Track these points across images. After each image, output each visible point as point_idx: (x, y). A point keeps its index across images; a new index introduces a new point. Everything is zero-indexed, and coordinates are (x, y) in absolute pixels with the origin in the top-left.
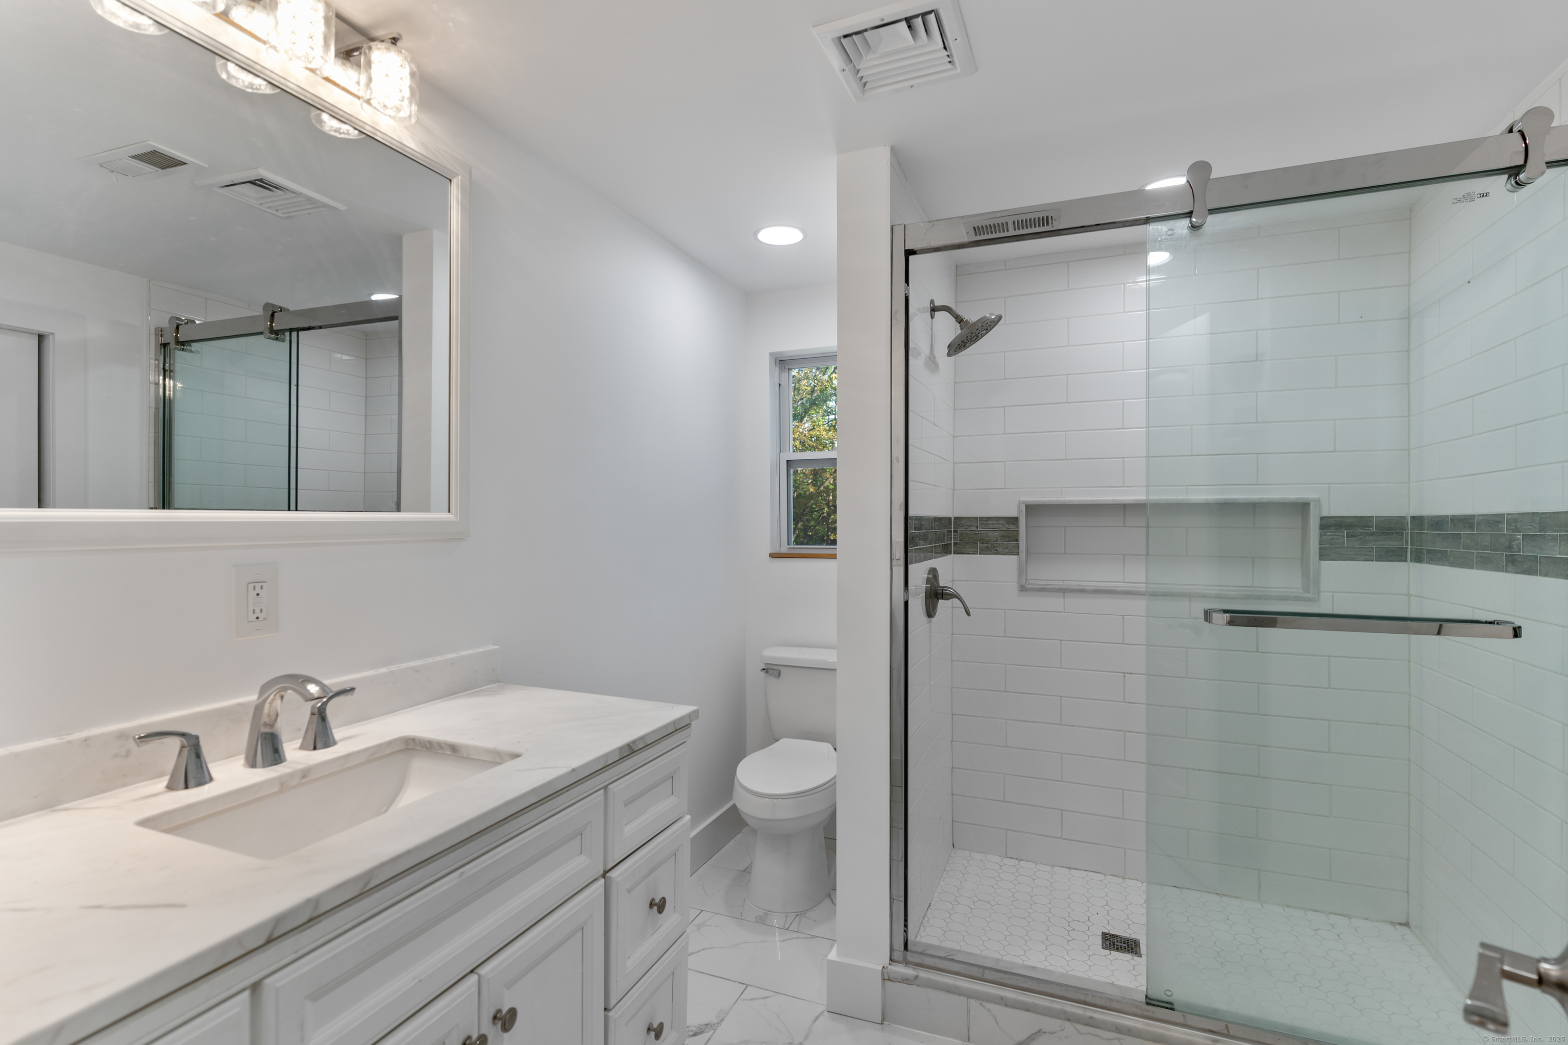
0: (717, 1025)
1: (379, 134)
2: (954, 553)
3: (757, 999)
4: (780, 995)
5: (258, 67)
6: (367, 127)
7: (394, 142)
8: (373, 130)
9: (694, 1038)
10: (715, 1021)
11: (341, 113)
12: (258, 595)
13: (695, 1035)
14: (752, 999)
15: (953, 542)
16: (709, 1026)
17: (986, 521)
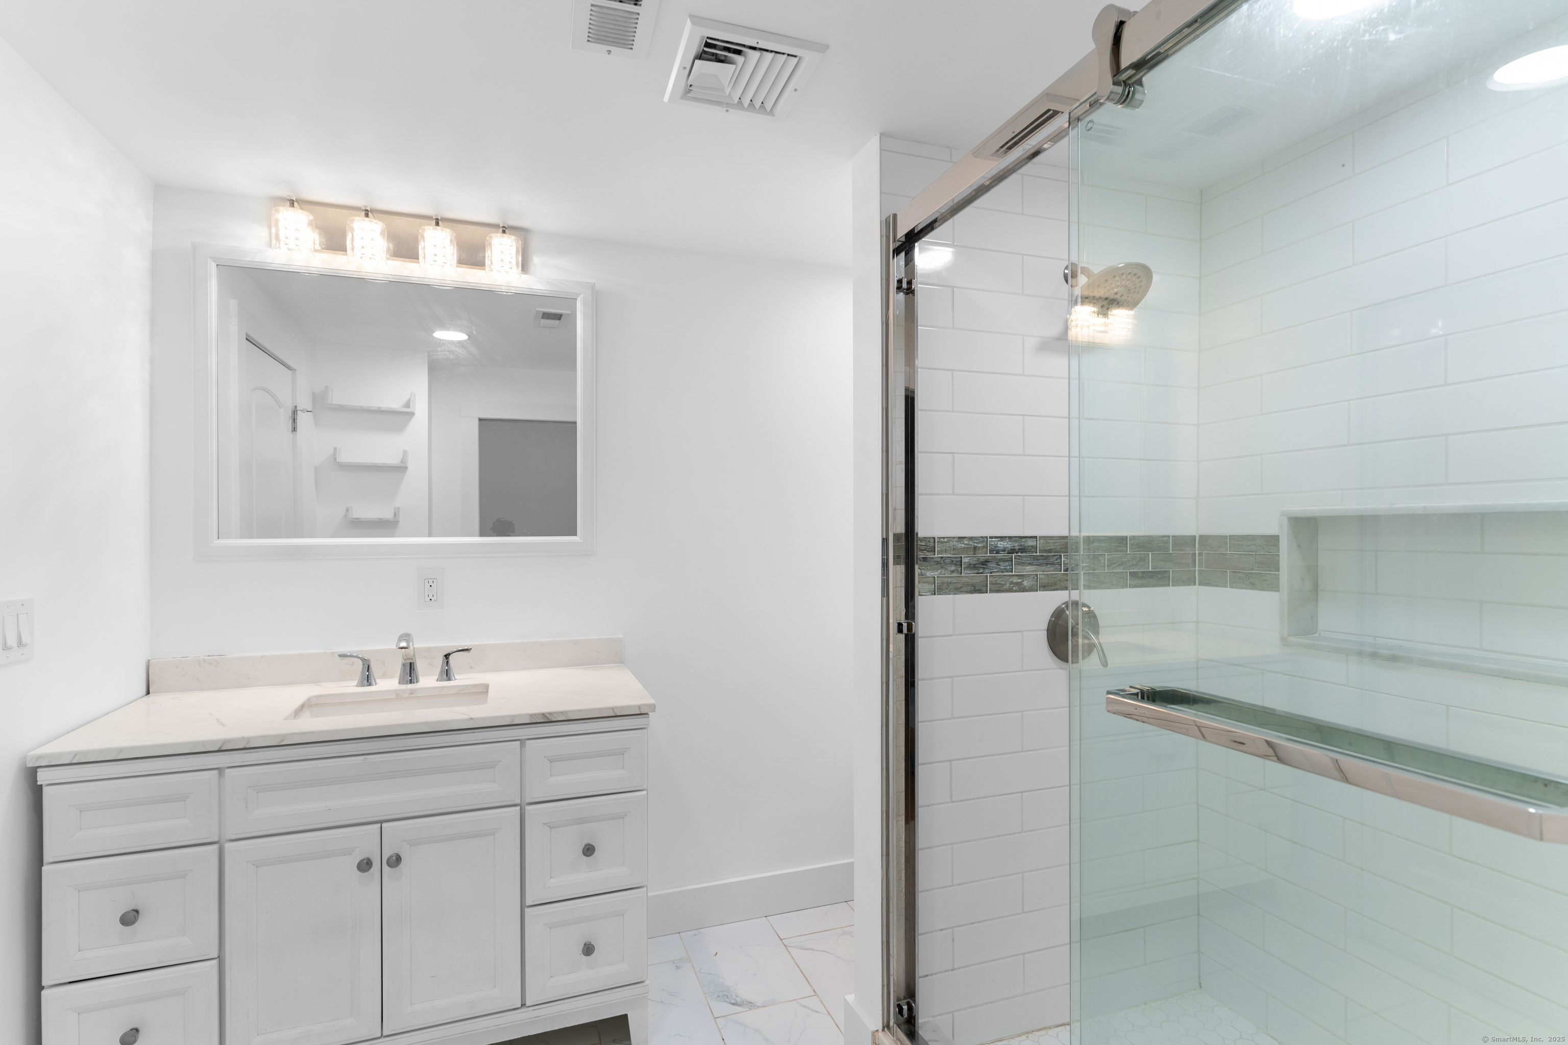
0: (756, 1007)
1: (512, 288)
2: (1199, 585)
3: (809, 1008)
4: (829, 1017)
5: (427, 280)
6: (503, 287)
7: (525, 290)
8: (507, 288)
9: (731, 1005)
10: (759, 1004)
11: (483, 285)
12: (431, 586)
13: (733, 1004)
14: (804, 1006)
15: (1197, 569)
16: (751, 1004)
17: (1238, 541)
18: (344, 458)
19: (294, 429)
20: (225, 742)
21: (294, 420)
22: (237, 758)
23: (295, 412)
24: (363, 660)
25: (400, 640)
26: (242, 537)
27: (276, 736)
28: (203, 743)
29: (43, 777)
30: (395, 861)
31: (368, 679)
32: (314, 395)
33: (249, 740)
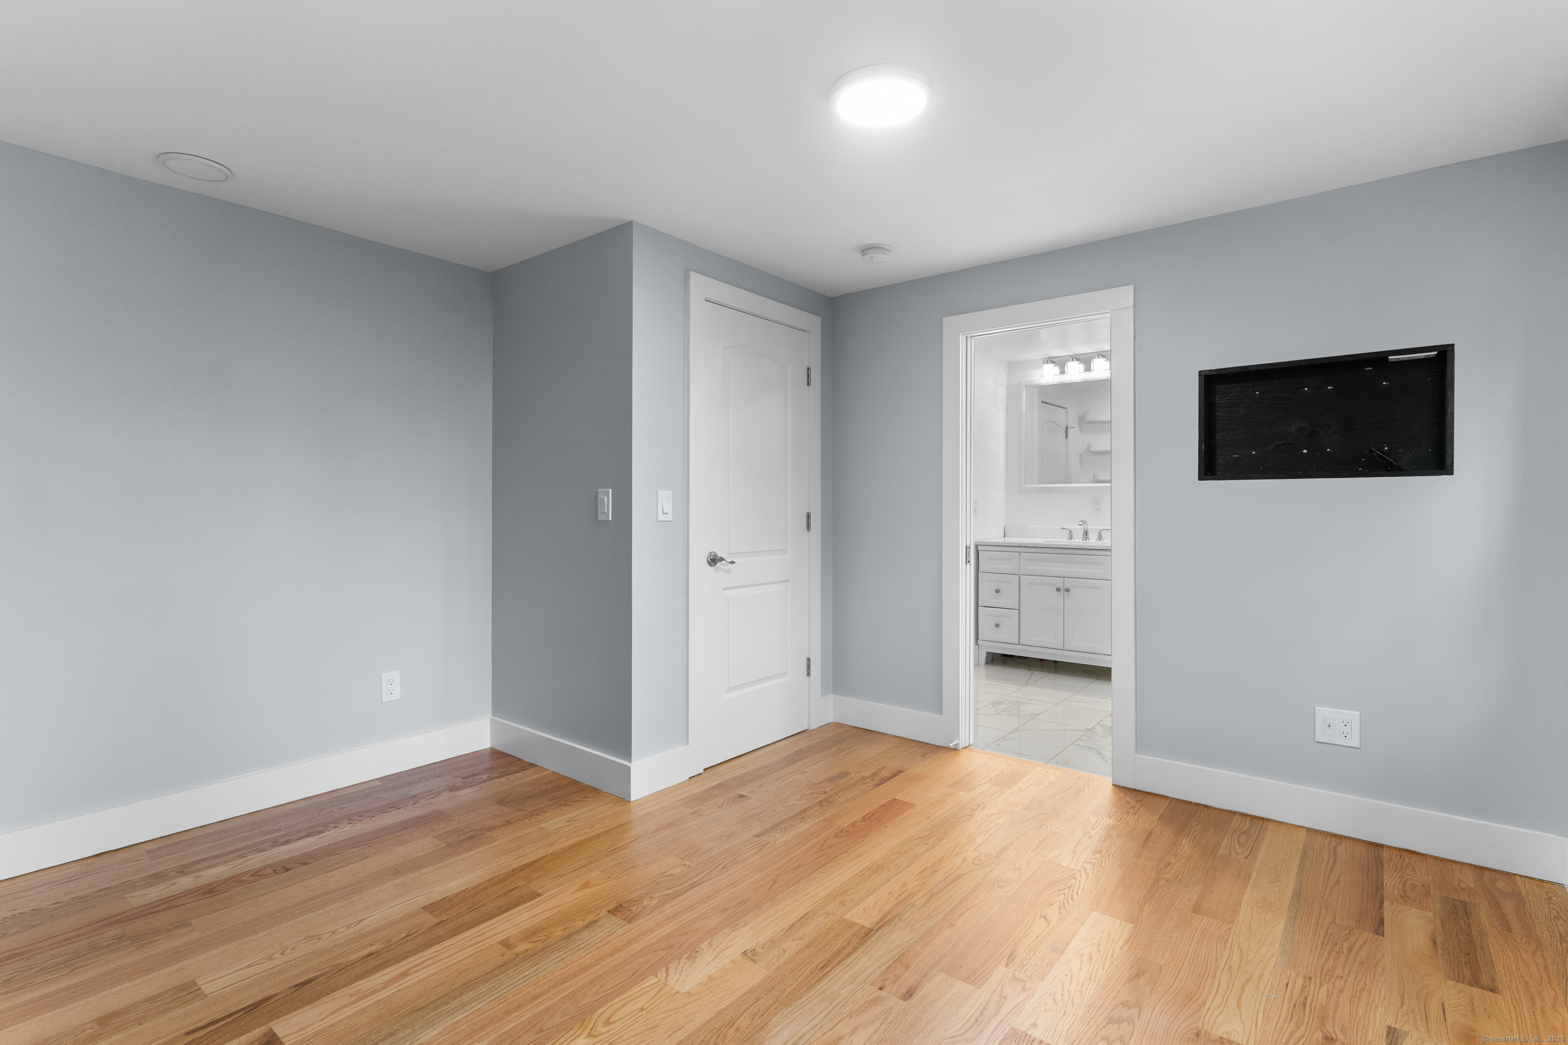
18: (1094, 449)
19: (1067, 437)
20: (1021, 544)
21: (1067, 433)
22: (1024, 550)
23: (1067, 429)
24: (1069, 530)
25: (1080, 522)
26: (1038, 484)
27: (1034, 544)
28: (1015, 543)
29: (979, 548)
30: (1068, 590)
31: (1071, 537)
32: (1080, 416)
33: (1027, 544)
